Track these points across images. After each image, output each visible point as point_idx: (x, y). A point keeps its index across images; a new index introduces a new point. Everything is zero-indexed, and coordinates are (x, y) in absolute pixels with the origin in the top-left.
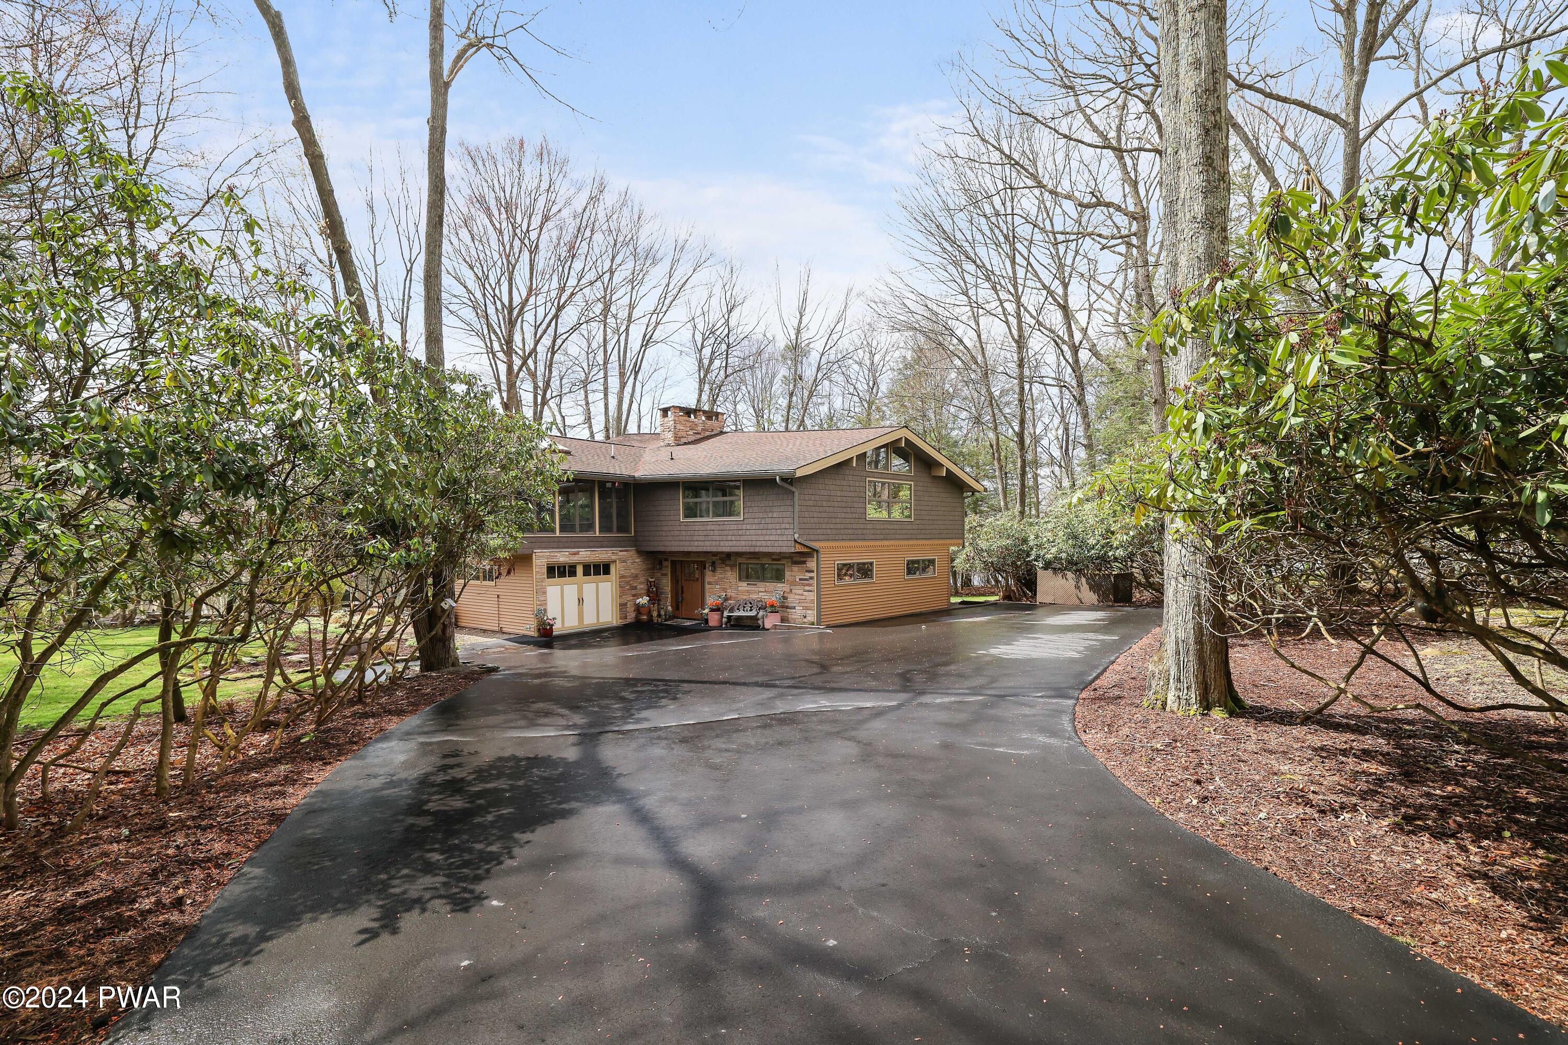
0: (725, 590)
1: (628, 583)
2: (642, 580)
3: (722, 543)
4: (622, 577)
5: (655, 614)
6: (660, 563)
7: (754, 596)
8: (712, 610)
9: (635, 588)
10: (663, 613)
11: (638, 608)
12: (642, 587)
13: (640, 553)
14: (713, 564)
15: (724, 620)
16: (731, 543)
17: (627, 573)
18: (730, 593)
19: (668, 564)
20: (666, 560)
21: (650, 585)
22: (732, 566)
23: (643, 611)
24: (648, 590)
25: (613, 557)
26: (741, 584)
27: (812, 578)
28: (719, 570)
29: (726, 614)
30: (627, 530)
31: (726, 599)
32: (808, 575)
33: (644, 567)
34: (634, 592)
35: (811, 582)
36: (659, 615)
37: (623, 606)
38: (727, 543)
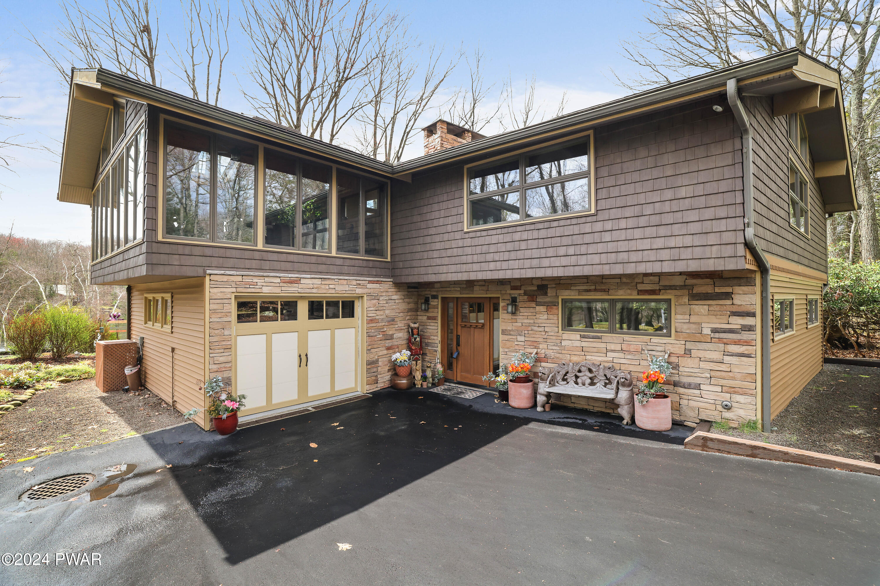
0: (535, 344)
1: (380, 330)
2: (401, 324)
3: (546, 262)
4: (371, 321)
5: (418, 375)
6: (427, 301)
7: (596, 359)
8: (516, 380)
9: (391, 337)
10: (429, 373)
11: (395, 368)
12: (401, 336)
13: (398, 285)
14: (514, 301)
15: (541, 399)
16: (564, 261)
17: (380, 315)
18: (543, 350)
19: (437, 303)
20: (435, 297)
21: (411, 332)
22: (550, 305)
23: (403, 371)
24: (409, 340)
25: (359, 291)
26: (568, 335)
27: (750, 329)
28: (524, 312)
29: (543, 388)
30: (380, 253)
31: (538, 360)
32: (737, 322)
33: (403, 306)
34: (388, 343)
35: (745, 336)
36: (424, 378)
37: (372, 364)
38: (556, 262)
